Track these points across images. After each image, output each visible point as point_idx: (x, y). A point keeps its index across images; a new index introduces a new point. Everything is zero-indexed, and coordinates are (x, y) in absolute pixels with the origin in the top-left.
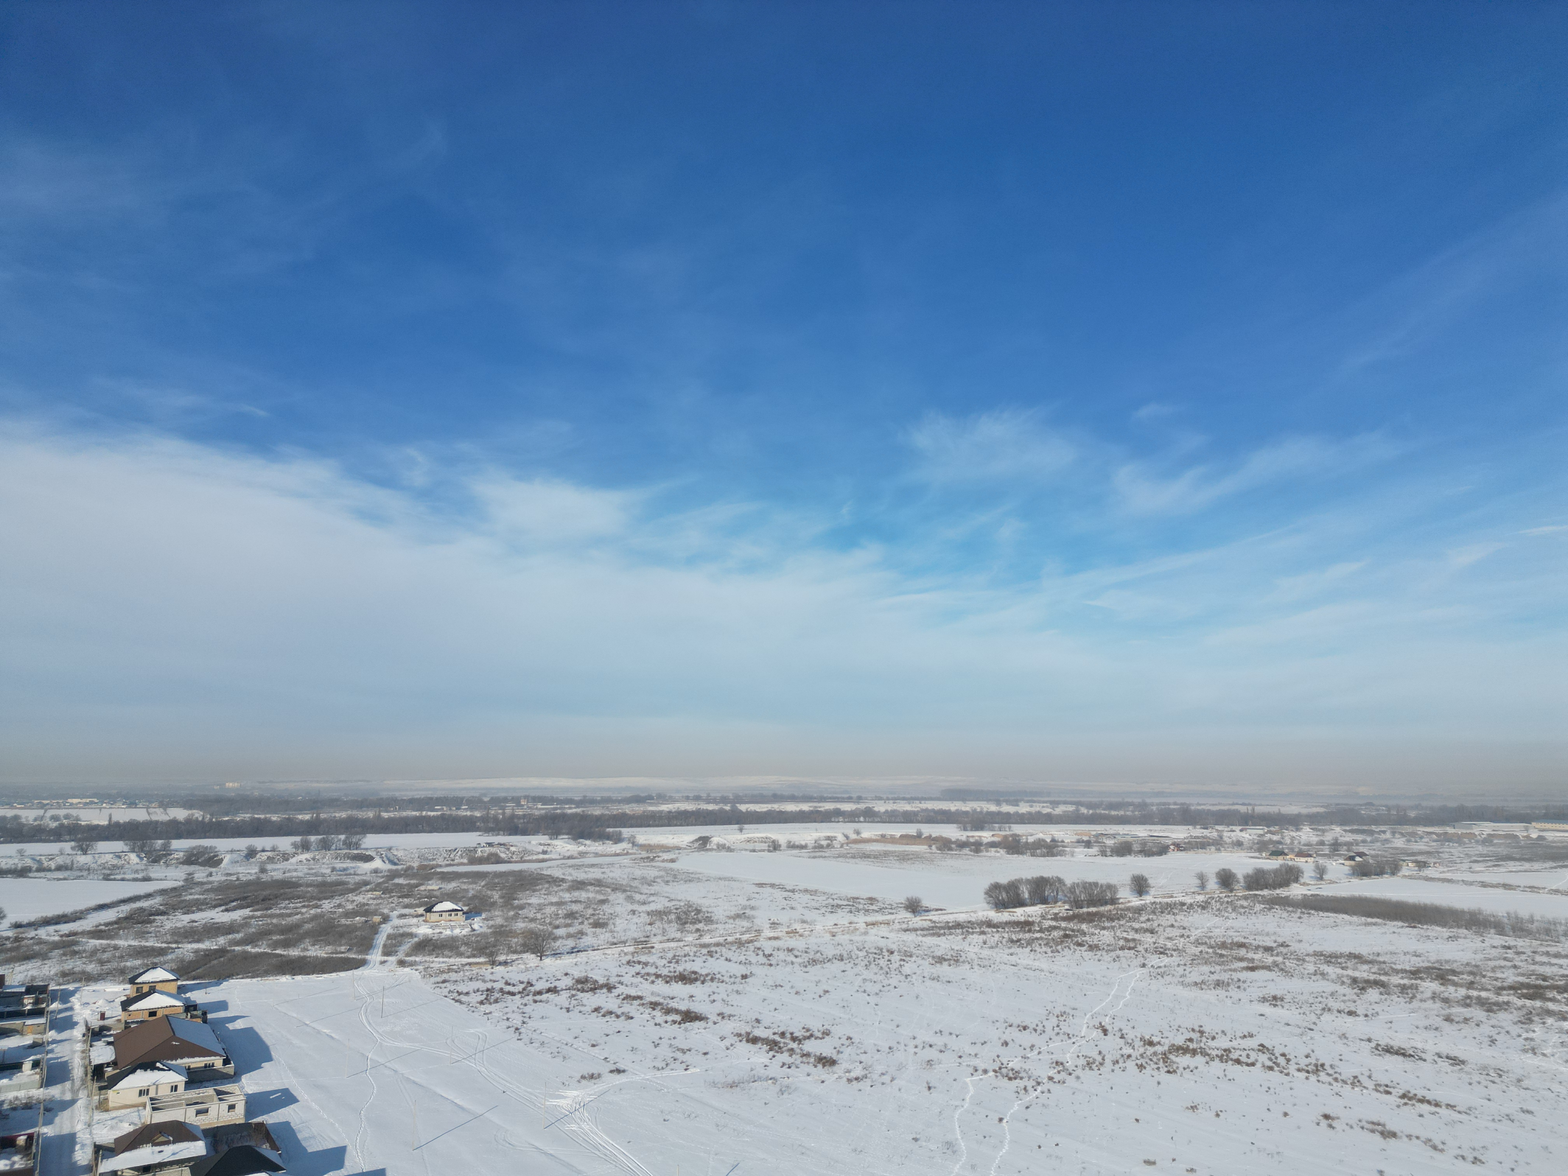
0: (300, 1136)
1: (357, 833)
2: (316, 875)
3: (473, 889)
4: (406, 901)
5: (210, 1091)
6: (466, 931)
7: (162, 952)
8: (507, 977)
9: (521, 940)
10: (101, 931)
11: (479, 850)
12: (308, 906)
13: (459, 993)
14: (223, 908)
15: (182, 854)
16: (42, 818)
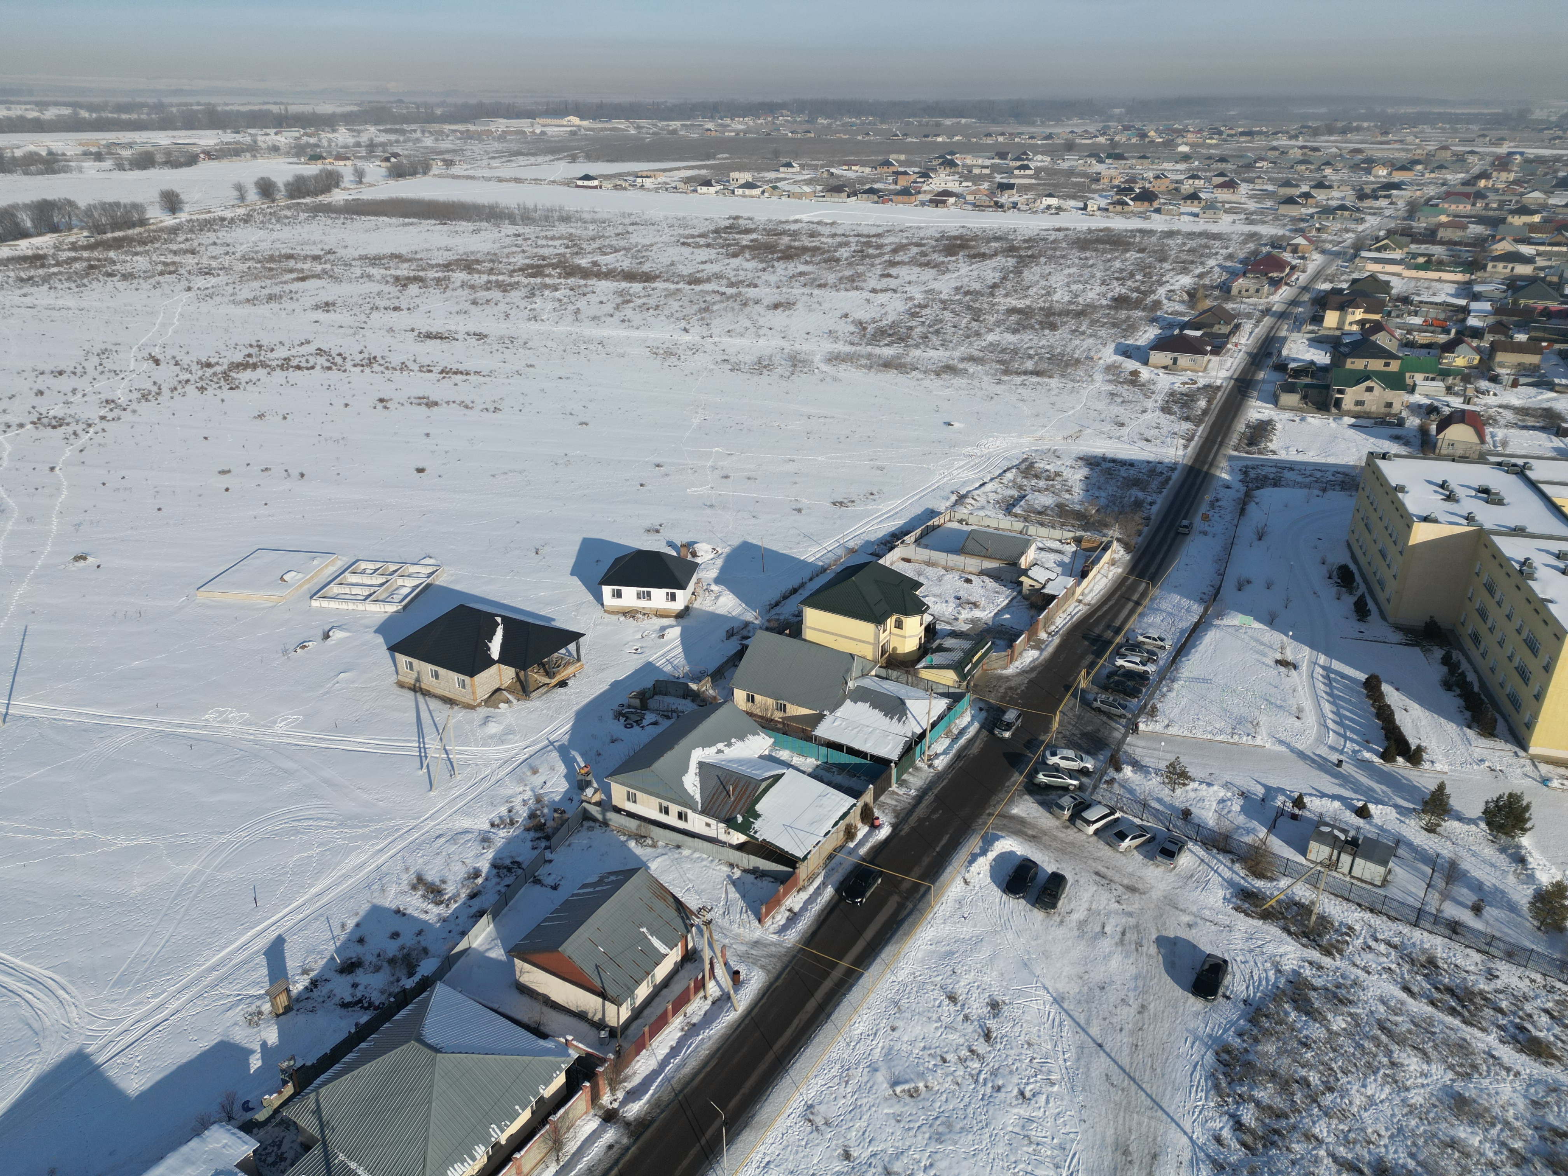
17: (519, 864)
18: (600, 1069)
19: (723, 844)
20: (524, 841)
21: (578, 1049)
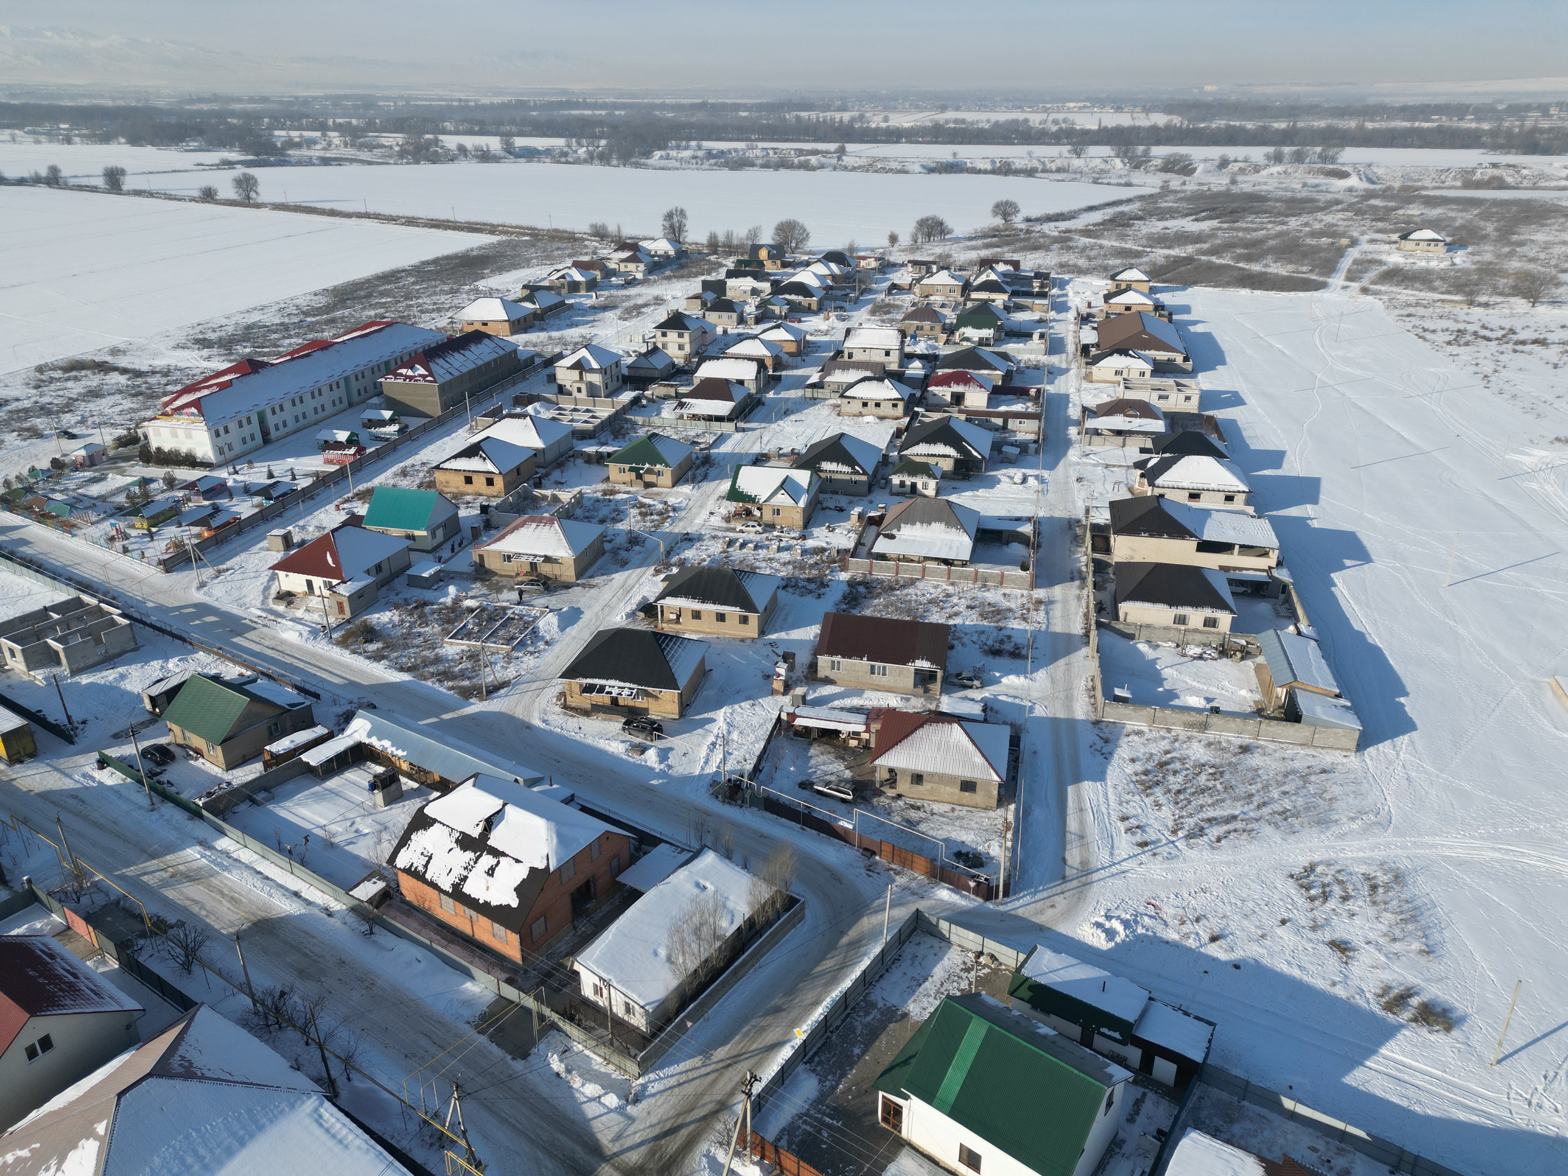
0: (1245, 434)
1: (1335, 146)
2: (1285, 190)
3: (1461, 218)
4: (1380, 225)
5: (1170, 382)
6: (1444, 265)
7: (1138, 254)
8: (1485, 320)
9: (1511, 282)
10: (1090, 231)
11: (1479, 171)
12: (1274, 222)
13: (1425, 330)
14: (1193, 217)
15: (1160, 161)
16: (1046, 121)
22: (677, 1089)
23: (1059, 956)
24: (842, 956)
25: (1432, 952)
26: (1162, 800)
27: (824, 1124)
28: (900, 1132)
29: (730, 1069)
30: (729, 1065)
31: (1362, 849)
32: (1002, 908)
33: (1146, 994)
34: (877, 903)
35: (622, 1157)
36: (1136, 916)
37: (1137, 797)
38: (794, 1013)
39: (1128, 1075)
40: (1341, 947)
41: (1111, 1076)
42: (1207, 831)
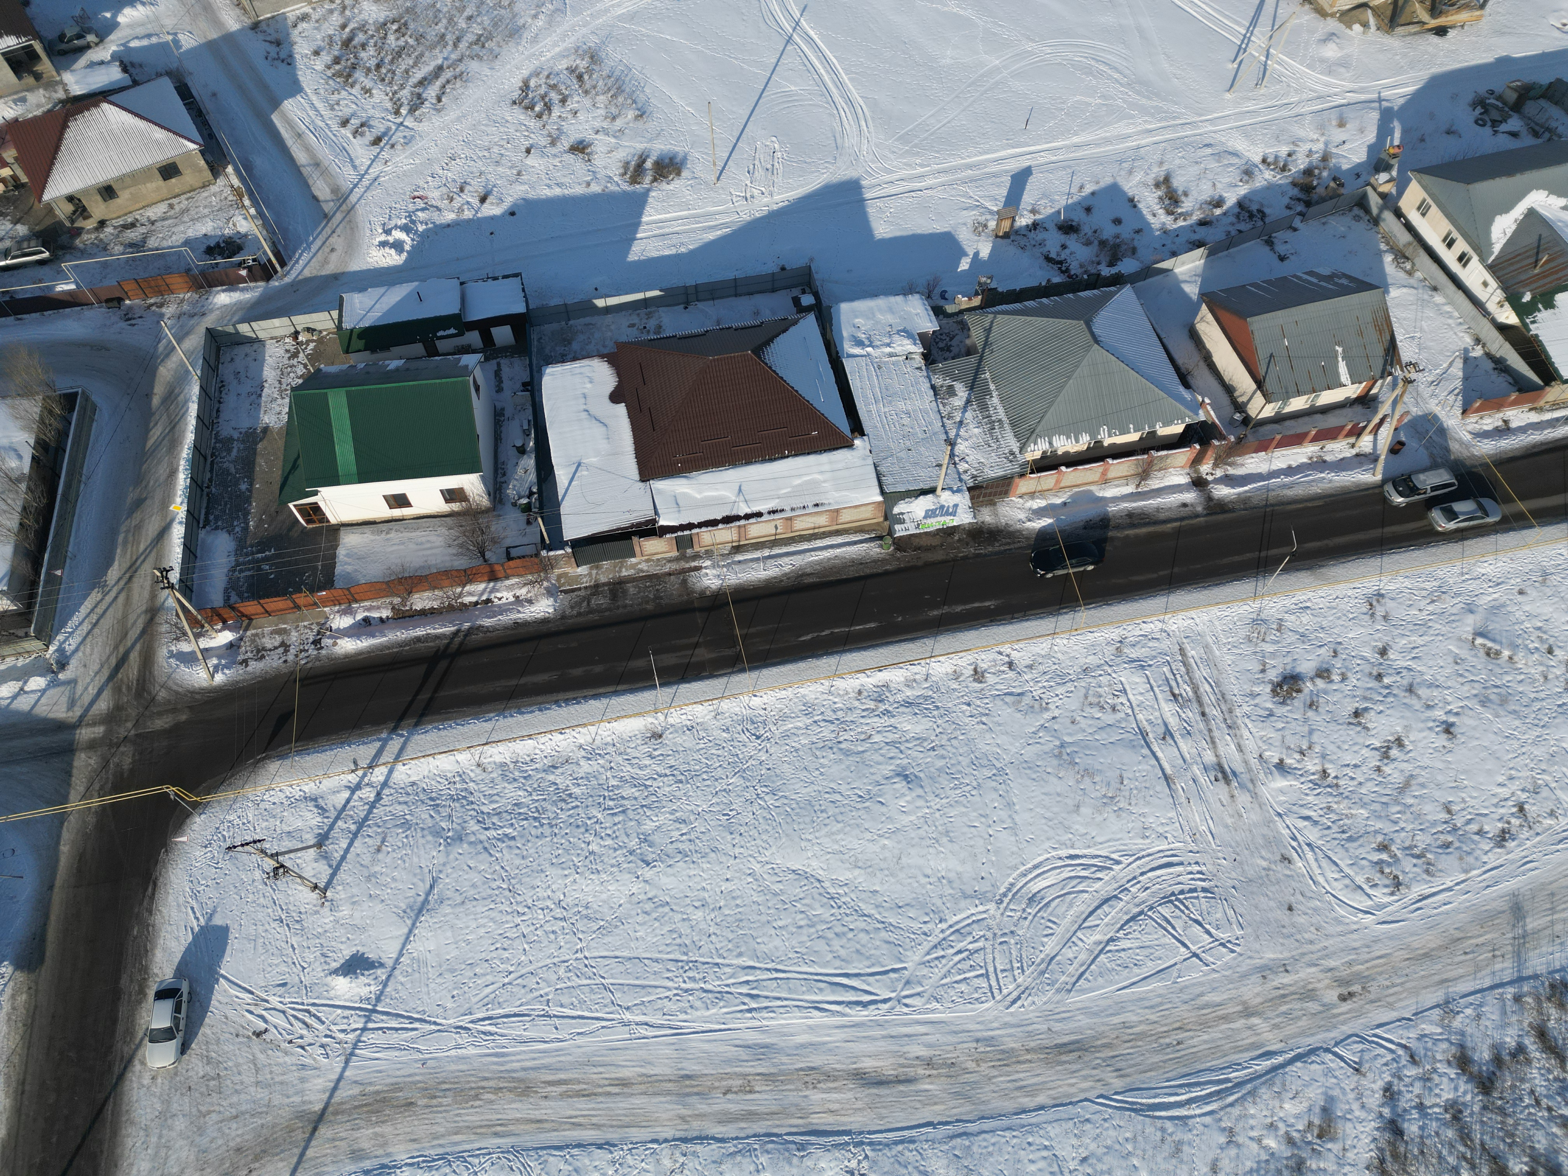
17: (1262, 214)
18: (1216, 443)
19: (1485, 313)
20: (1283, 194)
21: (1208, 414)
22: (96, 631)
23: (366, 294)
24: (165, 417)
25: (644, 113)
26: (368, 84)
27: (258, 561)
28: (328, 521)
29: (135, 580)
30: (131, 578)
31: (555, 44)
32: (287, 280)
33: (456, 282)
34: (161, 347)
35: (90, 713)
36: (410, 216)
37: (344, 93)
38: (158, 495)
39: (478, 357)
40: (580, 148)
41: (467, 366)
42: (424, 95)
